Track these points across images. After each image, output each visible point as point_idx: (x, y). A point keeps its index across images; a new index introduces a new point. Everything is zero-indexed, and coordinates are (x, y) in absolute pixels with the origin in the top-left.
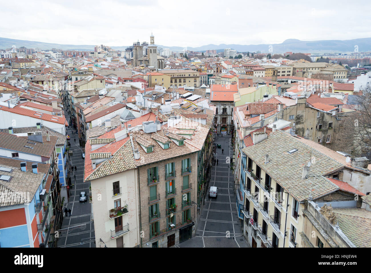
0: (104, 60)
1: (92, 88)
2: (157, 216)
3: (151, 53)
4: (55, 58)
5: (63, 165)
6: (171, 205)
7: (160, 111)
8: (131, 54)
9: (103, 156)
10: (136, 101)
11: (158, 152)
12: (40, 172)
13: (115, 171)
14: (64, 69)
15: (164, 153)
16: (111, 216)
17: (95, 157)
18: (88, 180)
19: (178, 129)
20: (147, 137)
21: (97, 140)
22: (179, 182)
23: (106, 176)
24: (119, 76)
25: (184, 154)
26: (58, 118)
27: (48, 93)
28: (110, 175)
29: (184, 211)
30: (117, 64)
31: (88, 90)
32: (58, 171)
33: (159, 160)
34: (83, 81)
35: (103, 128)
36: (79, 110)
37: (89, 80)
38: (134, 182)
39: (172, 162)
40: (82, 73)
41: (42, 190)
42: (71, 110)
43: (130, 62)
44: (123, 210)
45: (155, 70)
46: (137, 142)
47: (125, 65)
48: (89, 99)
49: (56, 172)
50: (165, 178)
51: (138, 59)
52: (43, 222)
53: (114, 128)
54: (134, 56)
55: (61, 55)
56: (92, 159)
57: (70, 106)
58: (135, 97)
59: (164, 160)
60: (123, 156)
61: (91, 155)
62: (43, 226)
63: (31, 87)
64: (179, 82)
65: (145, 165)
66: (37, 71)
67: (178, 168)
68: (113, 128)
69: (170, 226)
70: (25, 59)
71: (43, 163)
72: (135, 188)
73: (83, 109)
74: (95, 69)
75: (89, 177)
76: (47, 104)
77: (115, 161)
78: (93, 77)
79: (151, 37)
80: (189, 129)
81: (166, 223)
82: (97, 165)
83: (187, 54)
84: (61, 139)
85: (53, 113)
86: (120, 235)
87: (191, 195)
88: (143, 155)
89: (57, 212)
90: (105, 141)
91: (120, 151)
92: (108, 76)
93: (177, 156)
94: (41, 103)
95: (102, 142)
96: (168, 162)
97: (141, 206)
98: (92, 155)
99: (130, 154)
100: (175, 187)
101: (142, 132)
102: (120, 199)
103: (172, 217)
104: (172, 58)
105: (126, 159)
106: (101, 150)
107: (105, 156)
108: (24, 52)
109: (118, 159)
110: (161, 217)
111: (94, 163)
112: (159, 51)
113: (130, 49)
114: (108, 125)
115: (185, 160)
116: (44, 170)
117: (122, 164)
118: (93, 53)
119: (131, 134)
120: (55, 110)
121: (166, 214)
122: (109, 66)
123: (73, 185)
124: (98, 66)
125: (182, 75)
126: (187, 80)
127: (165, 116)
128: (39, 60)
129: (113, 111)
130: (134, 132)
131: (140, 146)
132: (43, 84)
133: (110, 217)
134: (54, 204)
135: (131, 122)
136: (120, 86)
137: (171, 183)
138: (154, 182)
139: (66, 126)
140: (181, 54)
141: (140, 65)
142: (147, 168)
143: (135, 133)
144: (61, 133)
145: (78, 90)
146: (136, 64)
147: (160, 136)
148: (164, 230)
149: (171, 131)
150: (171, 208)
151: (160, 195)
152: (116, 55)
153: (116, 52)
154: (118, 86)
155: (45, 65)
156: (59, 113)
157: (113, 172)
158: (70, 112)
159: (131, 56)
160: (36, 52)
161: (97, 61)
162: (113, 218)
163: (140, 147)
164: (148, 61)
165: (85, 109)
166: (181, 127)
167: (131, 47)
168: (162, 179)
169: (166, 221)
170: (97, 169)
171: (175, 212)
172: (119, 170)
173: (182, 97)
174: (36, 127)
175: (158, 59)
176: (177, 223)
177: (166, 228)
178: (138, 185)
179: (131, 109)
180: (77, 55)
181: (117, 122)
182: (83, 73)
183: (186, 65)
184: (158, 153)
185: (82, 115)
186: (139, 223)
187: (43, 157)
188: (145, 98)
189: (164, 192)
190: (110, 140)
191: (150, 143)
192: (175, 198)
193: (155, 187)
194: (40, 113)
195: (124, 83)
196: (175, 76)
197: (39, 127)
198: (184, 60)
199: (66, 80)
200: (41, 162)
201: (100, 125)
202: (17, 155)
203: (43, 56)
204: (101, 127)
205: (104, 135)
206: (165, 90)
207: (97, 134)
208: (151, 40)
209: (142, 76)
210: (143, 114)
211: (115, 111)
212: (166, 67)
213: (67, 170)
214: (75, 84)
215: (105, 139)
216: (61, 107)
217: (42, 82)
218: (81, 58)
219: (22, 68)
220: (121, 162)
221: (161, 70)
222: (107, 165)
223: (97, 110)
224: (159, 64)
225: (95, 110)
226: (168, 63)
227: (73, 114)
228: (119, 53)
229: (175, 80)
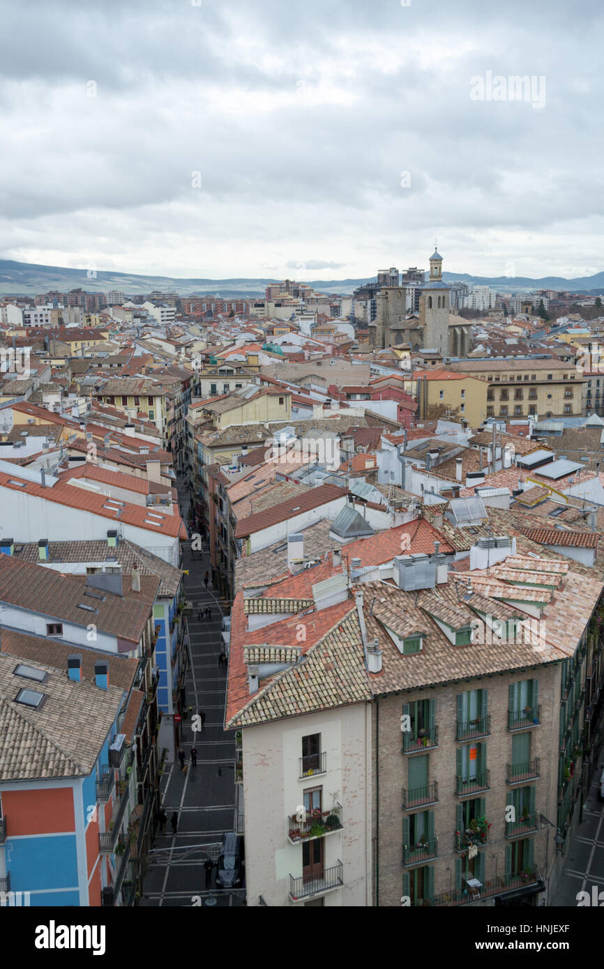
0: (292, 329)
1: (255, 419)
2: (426, 850)
3: (431, 307)
4: (159, 322)
5: (168, 652)
6: (470, 820)
7: (448, 515)
8: (369, 306)
9: (278, 656)
10: (378, 468)
11: (437, 653)
13: (311, 704)
14: (181, 359)
15: (454, 659)
16: (293, 834)
17: (257, 656)
18: (235, 724)
19: (503, 581)
20: (405, 604)
21: (265, 601)
22: (499, 750)
23: (284, 717)
24: (331, 381)
25: (517, 666)
26: (161, 517)
27: (136, 431)
28: (295, 716)
29: (513, 844)
30: (327, 339)
31: (245, 424)
32: (155, 673)
33: (437, 681)
34: (231, 398)
35: (281, 558)
36: (217, 486)
37: (247, 397)
38: (363, 739)
39: (480, 688)
40: (228, 371)
41: (115, 736)
42: (195, 481)
43: (367, 332)
44: (328, 818)
45: (441, 360)
46: (376, 618)
47: (352, 343)
48: (245, 456)
49: (151, 675)
50: (454, 734)
51: (391, 327)
52: (114, 827)
53: (311, 565)
54: (379, 318)
55: (173, 313)
56: (250, 664)
57: (192, 470)
58: (375, 455)
59: (456, 682)
60: (332, 658)
61: (246, 651)
62: (113, 840)
63: (95, 414)
64: (515, 399)
65: (397, 693)
66: (111, 366)
67: (497, 706)
69: (465, 884)
70: (82, 331)
71: (120, 655)
72: (363, 758)
73: (228, 486)
74: (265, 360)
75: (240, 717)
76: (134, 468)
77: (311, 673)
78: (258, 388)
79: (431, 260)
80: (537, 585)
81: (453, 873)
82: (262, 681)
83: (545, 301)
84: (167, 580)
85: (150, 495)
86: (316, 895)
87: (536, 796)
88: (393, 660)
89: (149, 792)
90: (287, 607)
91: (326, 644)
92: (300, 380)
93: (496, 670)
94: (119, 463)
95: (278, 607)
96: (468, 687)
97: (380, 812)
98: (249, 650)
99: (354, 654)
100: (485, 764)
101: (391, 588)
102: (321, 786)
103: (473, 859)
104: (497, 318)
105: (342, 669)
106: (273, 633)
108: (81, 306)
109: (318, 668)
110: (439, 853)
111: (253, 677)
112: (454, 294)
113: (367, 291)
114: (296, 552)
115: (519, 683)
116: (123, 678)
117: (331, 684)
118: (263, 305)
119: (362, 593)
120: (155, 488)
121: (456, 847)
122: (304, 348)
123: (191, 710)
124: (275, 348)
125: (526, 377)
126: (542, 392)
127: (464, 533)
128: (118, 328)
129: (312, 509)
130: (367, 584)
131: (385, 631)
132: (126, 404)
133: (290, 835)
134: (141, 771)
135: (360, 545)
136: (334, 413)
137: (473, 750)
138: (422, 743)
139: (181, 541)
140: (524, 303)
141: (395, 347)
142: (403, 701)
143: (370, 588)
144: (167, 561)
145: (217, 424)
146: (384, 339)
147: (446, 604)
148: (447, 895)
149: (479, 587)
150: (471, 829)
151: (439, 785)
152: (326, 309)
153: (325, 302)
154: (328, 413)
155: (133, 346)
156: (163, 496)
157: (306, 706)
158: (191, 484)
159: (369, 311)
160: (111, 306)
161: (270, 332)
162: (298, 842)
163: (383, 633)
164: (421, 333)
165: (232, 484)
166: (512, 576)
167: (372, 285)
168: (446, 737)
169: (453, 867)
170: (261, 693)
171: (482, 842)
172: (320, 703)
173: (518, 466)
174: (106, 542)
175: (450, 327)
176: (488, 878)
177: (453, 888)
178: (375, 750)
179: (362, 501)
180: (217, 312)
181: (321, 542)
182: (232, 371)
183: (542, 342)
184: (437, 658)
185: (224, 503)
186: (373, 865)
187: (122, 639)
188: (406, 460)
189: (449, 776)
190: (300, 603)
191: (414, 624)
192: (484, 800)
193: (423, 760)
194: (118, 503)
195: (346, 402)
196: (502, 380)
197: (112, 542)
198: (535, 323)
199: (184, 389)
200: (116, 655)
201: (273, 548)
202: (59, 630)
203: (129, 316)
204: (275, 555)
205: (285, 585)
206: (469, 438)
207: (264, 574)
208: (432, 268)
209: (398, 383)
210: (398, 523)
211: (316, 507)
212: (475, 350)
213: (176, 667)
214: (209, 408)
215: (285, 601)
216: (170, 478)
217: (125, 399)
218: (228, 321)
219: (74, 355)
220: (327, 677)
221: (457, 362)
222: (288, 684)
223: (265, 496)
224: (452, 342)
225: (262, 497)
226: (483, 335)
227: (200, 494)
228: (336, 304)
229: (503, 393)
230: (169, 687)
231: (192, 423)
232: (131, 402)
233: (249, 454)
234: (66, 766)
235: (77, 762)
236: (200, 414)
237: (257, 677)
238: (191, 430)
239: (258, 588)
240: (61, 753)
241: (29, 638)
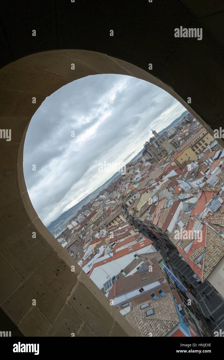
0: (136, 174)
1: (145, 201)
3: (162, 143)
4: (106, 198)
5: (173, 275)
7: (209, 185)
8: (148, 155)
9: (199, 253)
10: (183, 188)
12: (167, 293)
13: (218, 259)
14: (117, 202)
17: (194, 258)
18: (204, 280)
20: (218, 215)
21: (184, 242)
23: (215, 268)
24: (154, 178)
26: (143, 242)
27: (121, 227)
28: (217, 265)
30: (145, 170)
31: (144, 205)
32: (174, 282)
34: (136, 201)
35: (179, 229)
36: (149, 224)
37: (139, 198)
41: (178, 306)
42: (144, 227)
43: (153, 160)
45: (175, 152)
46: (214, 224)
47: (152, 166)
48: (150, 212)
49: (174, 284)
51: (157, 155)
53: (187, 224)
54: (153, 155)
55: (107, 193)
56: (194, 261)
57: (140, 225)
58: (179, 186)
60: (213, 243)
61: (190, 258)
63: (109, 231)
64: (200, 146)
66: (104, 217)
70: (91, 214)
71: (162, 284)
73: (152, 222)
74: (136, 186)
75: (203, 276)
76: (128, 236)
77: (211, 251)
78: (140, 194)
79: (153, 133)
83: (186, 119)
84: (157, 256)
85: (136, 239)
89: (199, 315)
91: (208, 241)
92: (147, 184)
94: (123, 238)
95: (189, 241)
99: (217, 238)
101: (211, 214)
104: (179, 132)
105: (218, 244)
106: (193, 249)
107: (200, 252)
108: (87, 209)
109: (212, 248)
111: (198, 264)
112: (165, 136)
113: (145, 152)
114: (181, 224)
116: (167, 289)
117: (218, 250)
119: (205, 221)
120: (136, 237)
122: (142, 176)
124: (136, 182)
126: (205, 139)
127: (216, 186)
128: (98, 207)
129: (176, 211)
131: (219, 226)
132: (114, 223)
134: (192, 311)
135: (194, 210)
136: (162, 185)
139: (152, 244)
140: (182, 124)
141: (162, 158)
143: (206, 218)
144: (154, 252)
145: (137, 210)
146: (158, 159)
152: (139, 164)
153: (138, 162)
154: (160, 186)
155: (105, 208)
156: (139, 237)
157: (217, 261)
159: (149, 156)
160: (93, 203)
161: (131, 179)
164: (165, 150)
165: (153, 220)
167: (145, 150)
170: (203, 266)
172: (220, 257)
173: (215, 160)
174: (136, 259)
175: (170, 143)
179: (186, 199)
180: (116, 185)
181: (185, 217)
182: (131, 195)
183: (194, 128)
185: (154, 227)
187: (159, 280)
188: (187, 181)
194: (131, 247)
195: (162, 180)
196: (193, 144)
197: (137, 258)
198: (189, 126)
199: (124, 208)
200: (161, 285)
201: (175, 228)
202: (143, 289)
203: (99, 202)
206: (197, 163)
208: (154, 135)
209: (170, 165)
210: (199, 197)
212: (181, 143)
213: (178, 277)
214: (133, 208)
216: (137, 231)
217: (112, 221)
218: (120, 185)
219: (94, 221)
220: (216, 249)
221: (179, 149)
222: (208, 258)
224: (174, 146)
225: (162, 218)
226: (179, 139)
227: (148, 229)
228: (140, 160)
229: (196, 147)
230: (180, 283)
231: (132, 214)
232: (114, 221)
233: (150, 210)
234: (173, 324)
235: (174, 321)
236: (132, 211)
238: (133, 216)
240: (168, 321)
241: (137, 297)
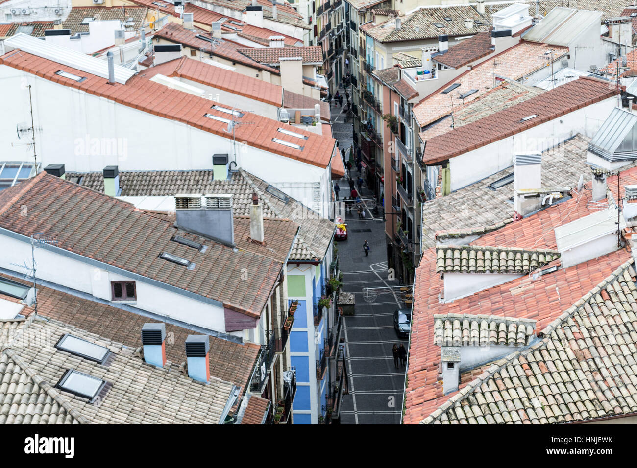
5: (312, 356)
9: (493, 334)
12: (217, 376)
13: (549, 414)
17: (457, 333)
21: (473, 253)
26: (301, 136)
27: (264, 17)
31: (444, 6)
32: (289, 380)
35: (501, 197)
36: (396, 104)
42: (361, 103)
48: (444, 52)
49: (282, 383)
53: (554, 200)
56: (445, 344)
57: (356, 85)
60: (589, 341)
61: (439, 323)
68: (551, 197)
71: (229, 337)
73: (415, 101)
76: (260, 69)
77: (550, 364)
84: (311, 236)
85: (283, 110)
90: (510, 263)
91: (577, 318)
94: (235, 62)
95: (495, 262)
98: (444, 322)
105: (606, 359)
106: (486, 303)
107: (502, 334)
109: (563, 357)
111: (451, 365)
114: (528, 181)
116: (234, 369)
117: (585, 382)
120: (290, 99)
129: (556, 116)
139: (335, 176)
144: (312, 207)
145: (397, 5)
156: (306, 112)
158: (355, 109)
165: (421, 97)
170: (464, 391)
172: (566, 411)
174: (210, 173)
181: (572, 170)
185: (408, 129)
187: (232, 309)
190: (534, 257)
194: (230, 112)
197: (221, 173)
200: (222, 335)
201: (490, 181)
204: (491, 192)
205: (508, 231)
207: (472, 221)
211: (564, 113)
213: (325, 382)
215: (507, 252)
216: (318, 87)
220: (579, 372)
222: (511, 379)
223: (477, 104)
225: (471, 106)
231: (357, 6)
233: (451, 49)
237: (456, 365)
238: (355, 18)
239: (462, 236)
241: (83, 302)
